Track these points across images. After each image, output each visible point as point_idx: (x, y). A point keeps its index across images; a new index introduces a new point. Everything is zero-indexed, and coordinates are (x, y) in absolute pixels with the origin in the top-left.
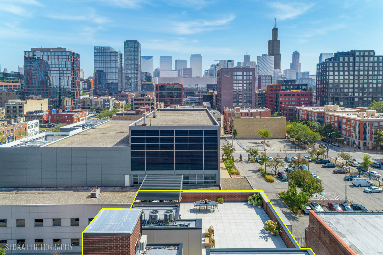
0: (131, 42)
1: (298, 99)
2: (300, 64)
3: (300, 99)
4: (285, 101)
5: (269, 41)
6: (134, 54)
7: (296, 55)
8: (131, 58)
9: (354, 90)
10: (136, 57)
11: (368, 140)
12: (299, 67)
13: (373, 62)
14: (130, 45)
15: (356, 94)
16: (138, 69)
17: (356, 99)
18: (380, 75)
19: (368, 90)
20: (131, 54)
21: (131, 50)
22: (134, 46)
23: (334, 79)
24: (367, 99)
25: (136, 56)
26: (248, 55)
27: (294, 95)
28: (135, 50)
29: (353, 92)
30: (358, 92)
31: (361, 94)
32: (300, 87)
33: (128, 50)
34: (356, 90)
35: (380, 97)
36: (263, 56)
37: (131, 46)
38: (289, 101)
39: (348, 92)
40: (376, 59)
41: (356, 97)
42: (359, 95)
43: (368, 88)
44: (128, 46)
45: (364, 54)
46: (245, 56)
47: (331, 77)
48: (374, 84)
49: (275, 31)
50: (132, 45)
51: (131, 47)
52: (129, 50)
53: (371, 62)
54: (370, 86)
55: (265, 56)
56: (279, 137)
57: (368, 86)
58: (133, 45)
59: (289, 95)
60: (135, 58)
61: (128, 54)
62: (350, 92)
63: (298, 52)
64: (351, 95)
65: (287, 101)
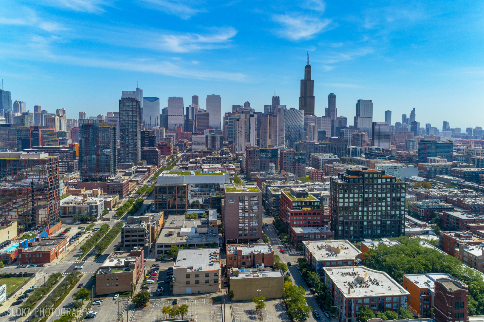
0: (128, 100)
1: (309, 218)
2: (337, 108)
3: (312, 218)
4: (296, 220)
5: (302, 81)
6: (132, 115)
7: (332, 98)
8: (128, 121)
9: (363, 213)
10: (134, 120)
11: (353, 316)
12: (335, 112)
13: (382, 184)
14: (127, 104)
15: (365, 218)
16: (137, 134)
17: (365, 223)
18: (388, 197)
19: (377, 213)
20: (128, 115)
21: (128, 111)
22: (132, 105)
23: (343, 202)
24: (376, 223)
25: (134, 118)
26: (277, 96)
27: (305, 214)
28: (132, 111)
29: (363, 216)
30: (368, 216)
31: (370, 218)
32: (312, 204)
33: (124, 111)
34: (365, 214)
35: (388, 221)
36: (291, 110)
37: (128, 105)
38: (300, 220)
39: (358, 216)
40: (384, 180)
41: (366, 221)
42: (368, 218)
43: (377, 211)
44: (124, 105)
45: (373, 176)
46: (273, 97)
47: (341, 200)
48: (383, 206)
49: (308, 69)
50: (129, 104)
51: (128, 106)
52: (125, 110)
53: (380, 184)
54: (379, 209)
55: (293, 110)
57: (377, 209)
58: (131, 104)
59: (300, 214)
60: (133, 120)
61: (124, 115)
62: (360, 216)
63: (334, 94)
64: (361, 219)
65: (298, 220)
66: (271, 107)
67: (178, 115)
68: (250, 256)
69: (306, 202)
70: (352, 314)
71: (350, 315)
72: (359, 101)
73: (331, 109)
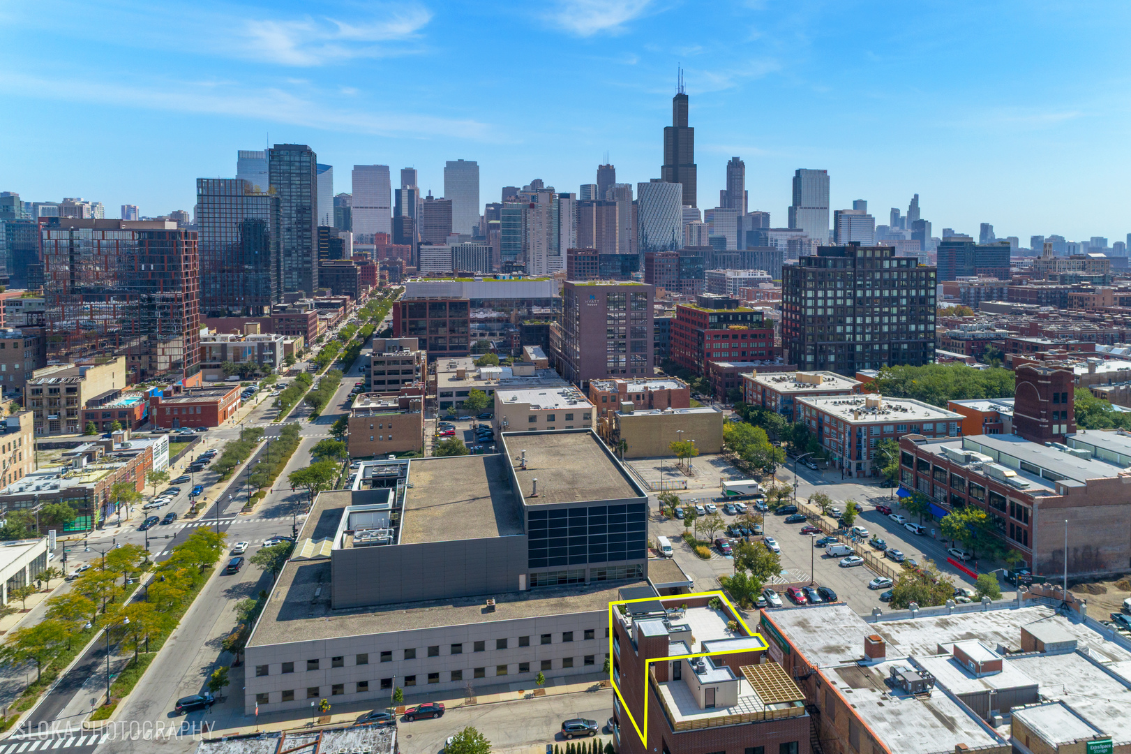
0: (290, 151)
1: (744, 345)
2: (746, 192)
3: (749, 345)
4: (717, 350)
5: (666, 129)
6: (301, 184)
7: (736, 168)
8: (291, 196)
9: (854, 329)
10: (304, 194)
11: (864, 457)
12: (744, 200)
13: (890, 270)
14: (287, 158)
15: (858, 338)
16: (311, 227)
17: (859, 348)
18: (903, 297)
19: (881, 329)
20: (291, 184)
21: (291, 173)
22: (300, 162)
23: (815, 307)
24: (880, 347)
25: (304, 190)
26: (608, 165)
27: (735, 337)
28: (301, 174)
29: (854, 333)
30: (863, 333)
31: (868, 337)
32: (749, 318)
33: (280, 173)
34: (859, 329)
35: (903, 343)
36: (654, 184)
37: (290, 161)
38: (724, 350)
39: (844, 333)
40: (895, 264)
41: (859, 343)
42: (864, 338)
43: (881, 324)
44: (280, 161)
45: (873, 254)
46: (600, 166)
47: (810, 303)
48: (893, 315)
49: (681, 102)
50: (292, 159)
51: (290, 163)
52: (284, 173)
53: (887, 271)
54: (886, 319)
55: (657, 184)
56: (710, 450)
57: (881, 320)
58: (297, 159)
60: (301, 196)
61: (280, 184)
62: (848, 333)
63: (741, 160)
64: (849, 339)
65: (721, 350)
66: (596, 189)
67: (378, 206)
68: (643, 395)
69: (736, 315)
70: (863, 454)
71: (859, 457)
72: (798, 172)
73: (734, 193)
